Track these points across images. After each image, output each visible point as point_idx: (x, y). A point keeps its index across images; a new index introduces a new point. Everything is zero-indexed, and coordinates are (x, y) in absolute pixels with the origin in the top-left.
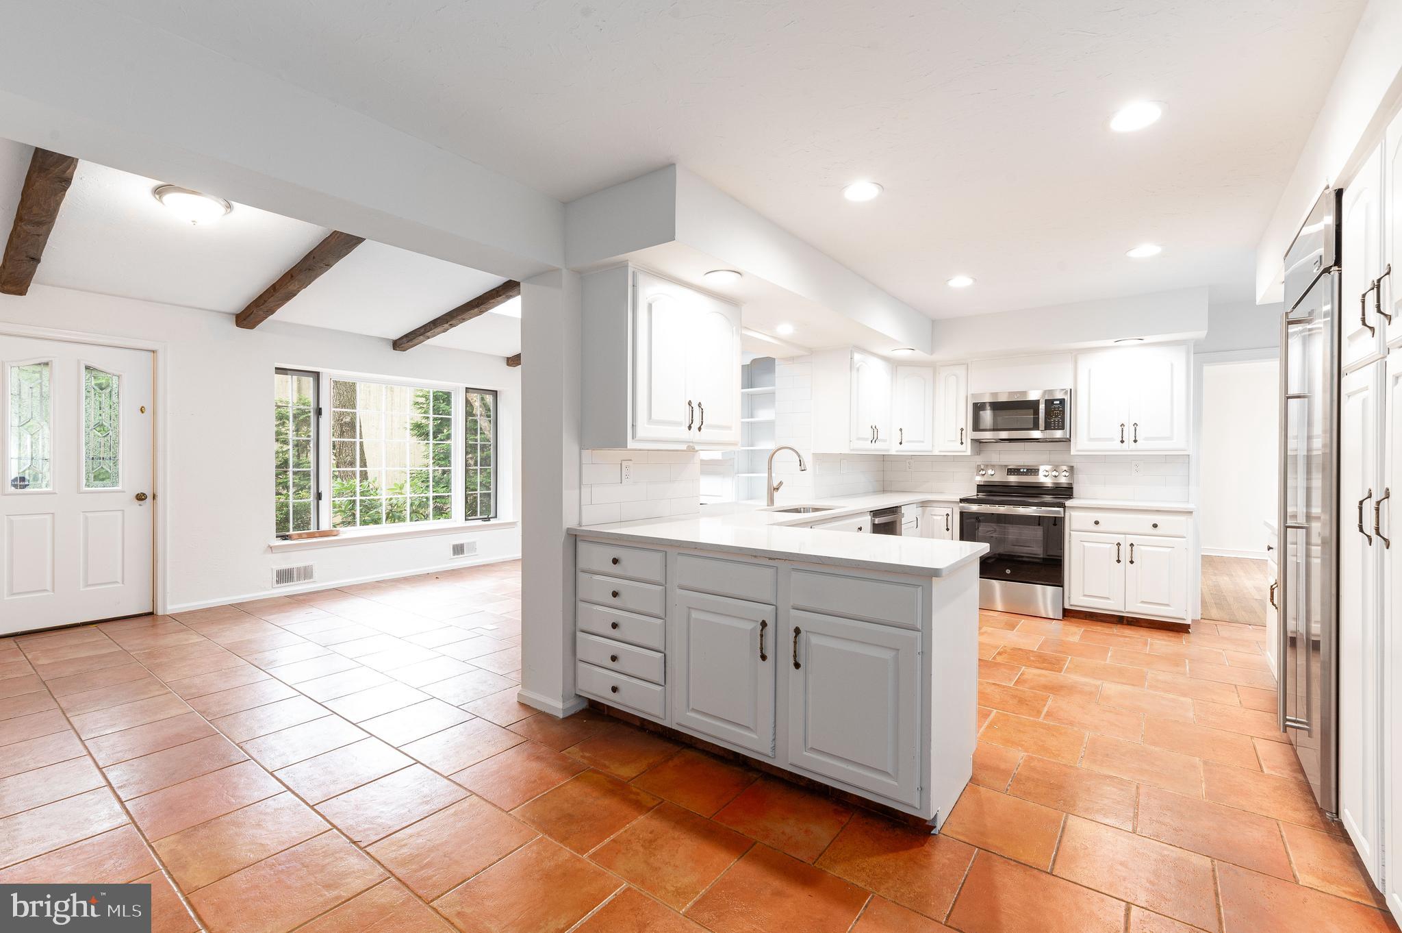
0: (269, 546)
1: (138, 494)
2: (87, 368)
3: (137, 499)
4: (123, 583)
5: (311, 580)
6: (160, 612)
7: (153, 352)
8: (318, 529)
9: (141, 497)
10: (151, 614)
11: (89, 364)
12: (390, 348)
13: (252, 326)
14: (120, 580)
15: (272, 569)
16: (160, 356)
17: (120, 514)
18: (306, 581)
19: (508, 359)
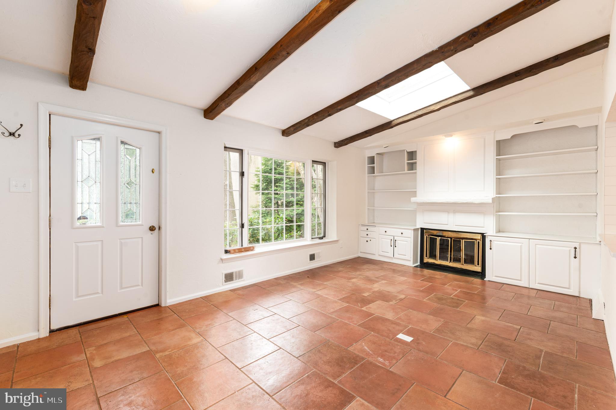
0: (221, 259)
1: (151, 227)
2: (122, 142)
3: (150, 230)
4: (142, 286)
5: (242, 279)
6: (163, 305)
7: (159, 133)
8: (242, 246)
9: (152, 229)
10: (157, 305)
11: (123, 140)
12: (280, 134)
13: (212, 119)
14: (140, 284)
15: (223, 273)
16: (163, 135)
17: (140, 240)
18: (240, 280)
19: (335, 143)
